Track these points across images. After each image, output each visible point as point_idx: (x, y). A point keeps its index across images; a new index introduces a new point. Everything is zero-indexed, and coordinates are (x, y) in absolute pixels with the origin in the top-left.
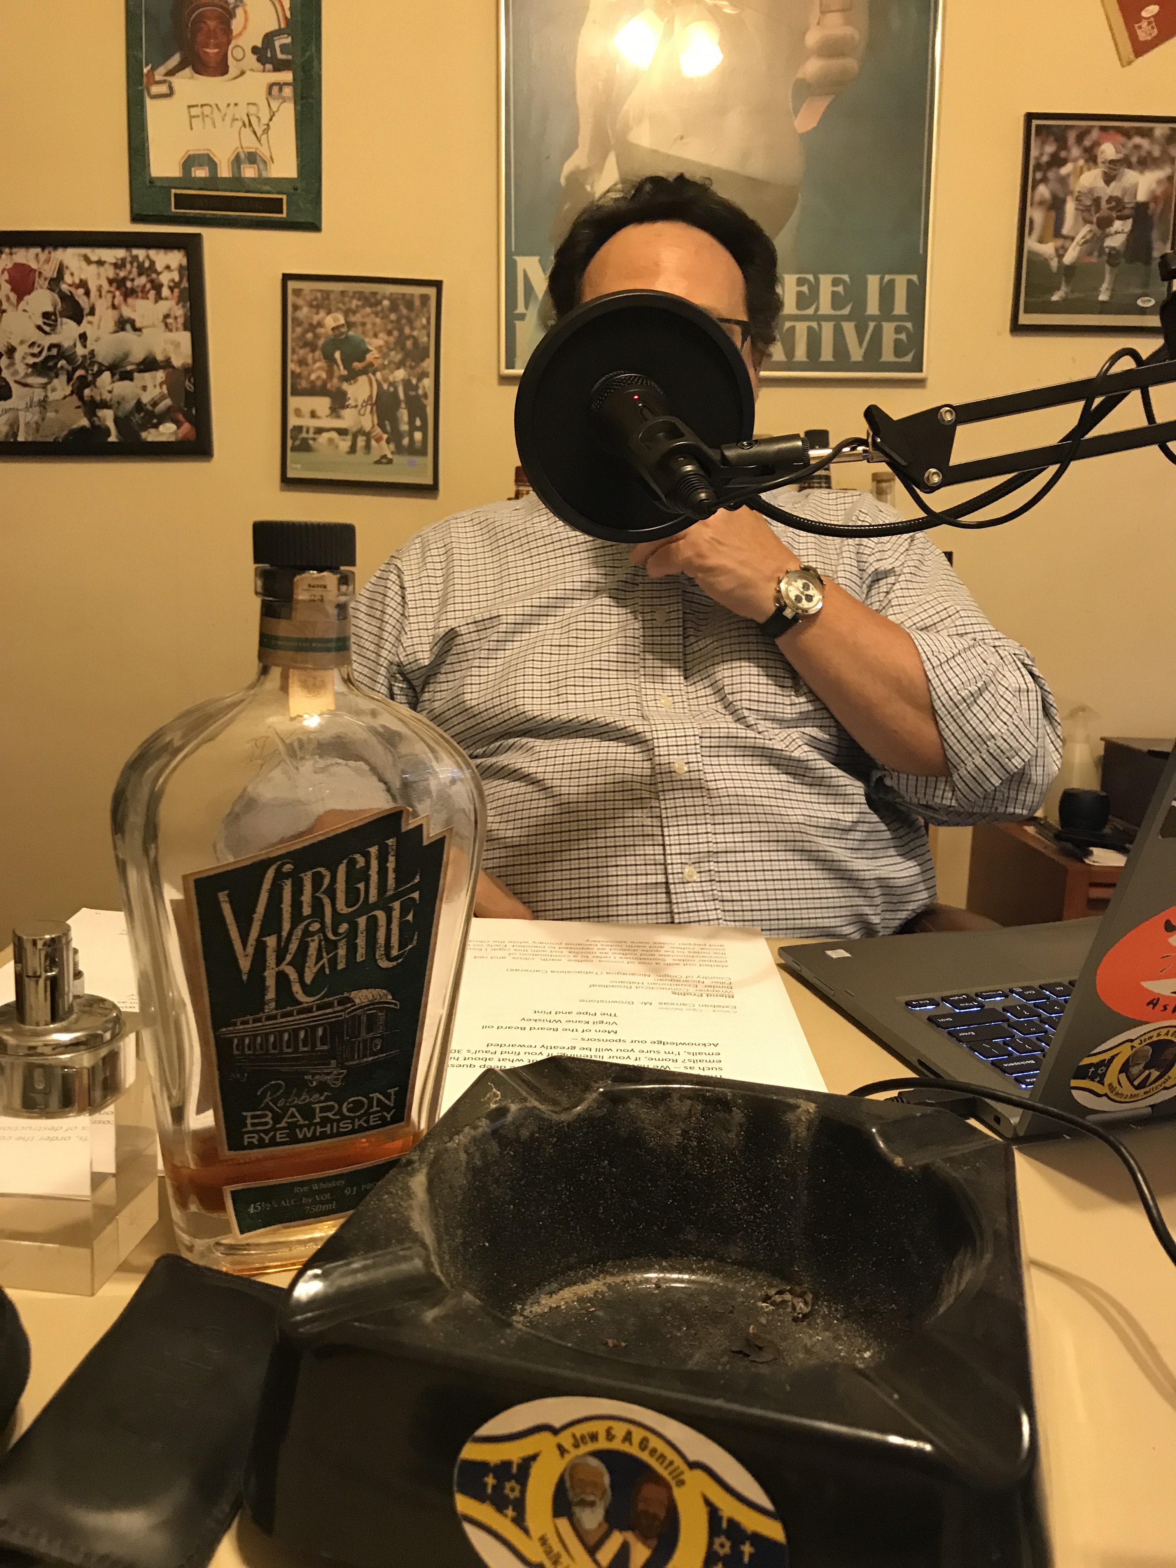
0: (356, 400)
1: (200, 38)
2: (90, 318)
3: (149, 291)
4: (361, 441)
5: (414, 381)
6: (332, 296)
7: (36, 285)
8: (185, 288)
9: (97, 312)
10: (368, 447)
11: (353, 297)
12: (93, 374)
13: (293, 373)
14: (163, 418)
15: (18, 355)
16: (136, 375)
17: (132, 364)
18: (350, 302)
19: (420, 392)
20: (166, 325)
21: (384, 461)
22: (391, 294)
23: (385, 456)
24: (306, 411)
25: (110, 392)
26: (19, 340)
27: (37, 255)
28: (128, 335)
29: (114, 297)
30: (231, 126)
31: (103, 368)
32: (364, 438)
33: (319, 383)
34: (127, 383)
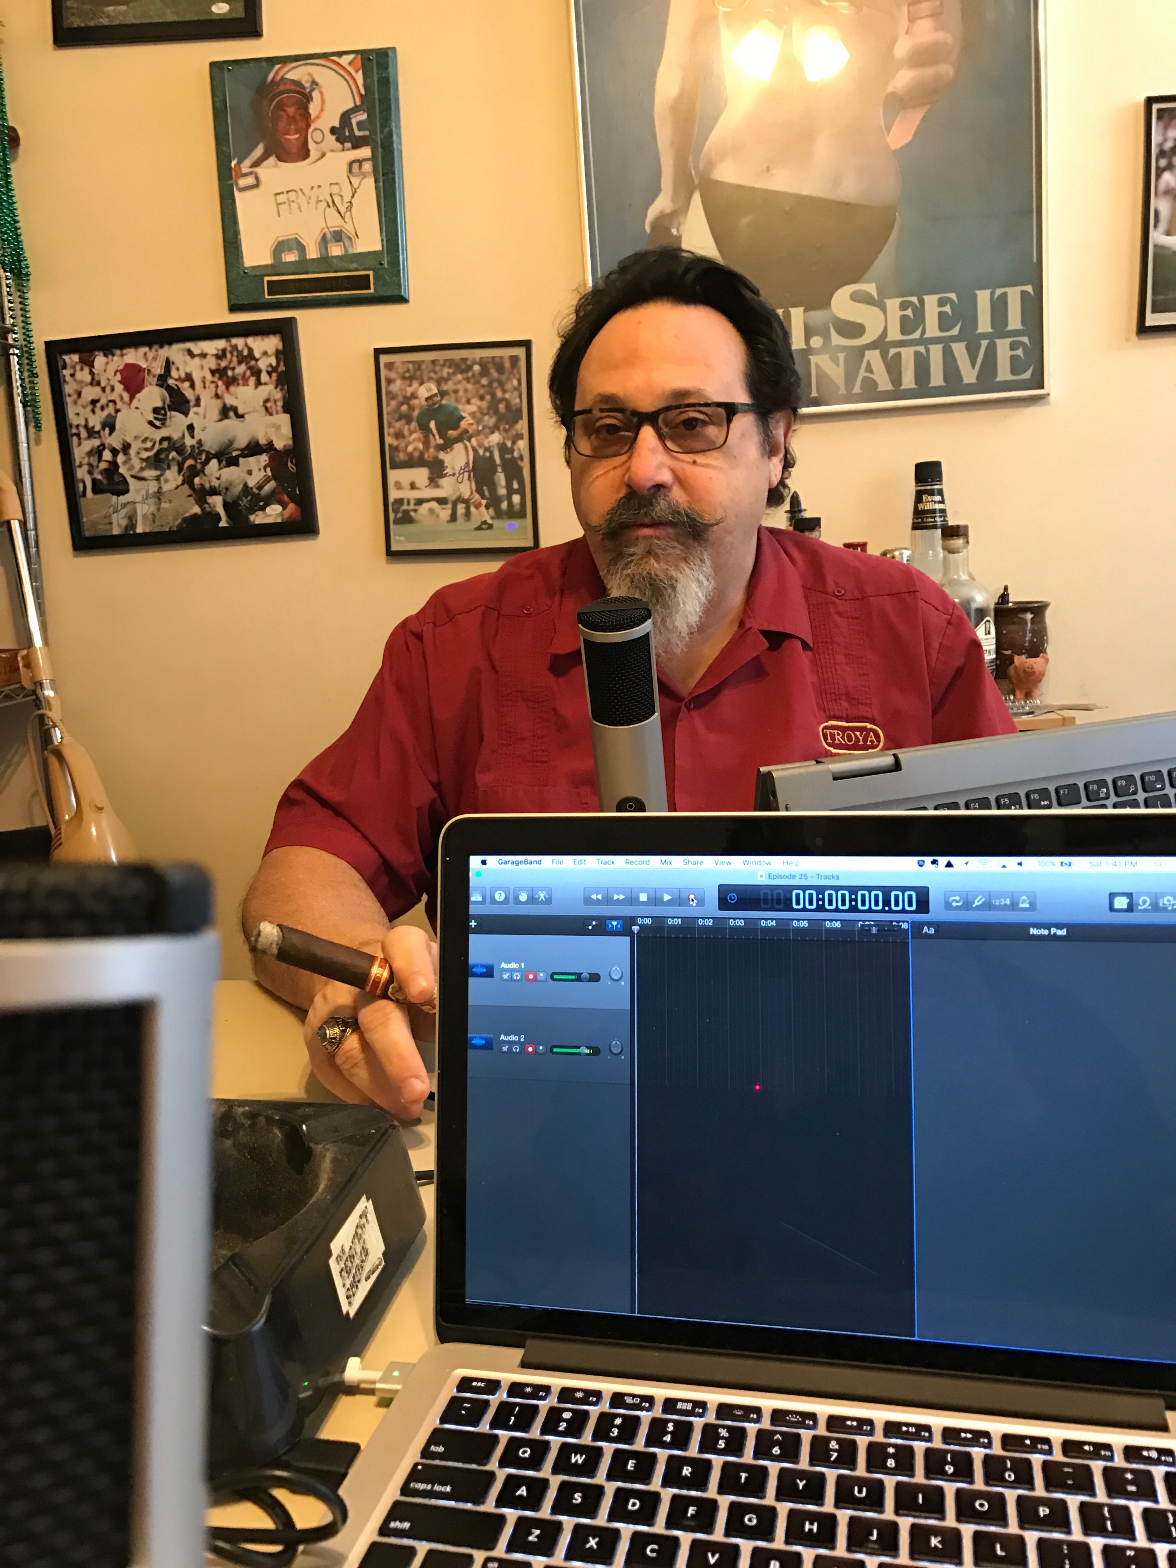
0: (453, 468)
1: (282, 125)
2: (196, 409)
3: (249, 377)
4: (461, 509)
5: (509, 444)
6: (423, 366)
7: (146, 383)
8: (282, 371)
9: (202, 403)
10: (468, 514)
11: (444, 366)
12: (201, 463)
13: (390, 446)
14: (268, 500)
15: (132, 452)
16: (241, 460)
17: (237, 450)
18: (442, 370)
19: (516, 454)
20: (267, 409)
21: (484, 526)
22: (481, 358)
23: (485, 522)
24: (406, 483)
25: (218, 479)
26: (133, 438)
27: (145, 354)
28: (232, 422)
29: (217, 387)
30: (316, 208)
31: (211, 456)
32: (464, 505)
33: (416, 454)
34: (233, 468)
